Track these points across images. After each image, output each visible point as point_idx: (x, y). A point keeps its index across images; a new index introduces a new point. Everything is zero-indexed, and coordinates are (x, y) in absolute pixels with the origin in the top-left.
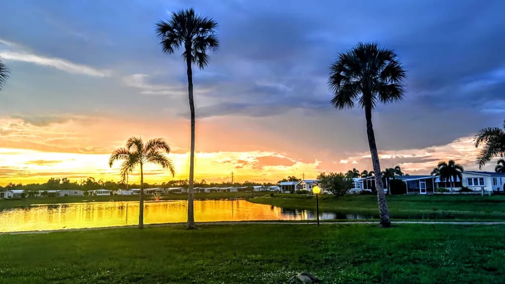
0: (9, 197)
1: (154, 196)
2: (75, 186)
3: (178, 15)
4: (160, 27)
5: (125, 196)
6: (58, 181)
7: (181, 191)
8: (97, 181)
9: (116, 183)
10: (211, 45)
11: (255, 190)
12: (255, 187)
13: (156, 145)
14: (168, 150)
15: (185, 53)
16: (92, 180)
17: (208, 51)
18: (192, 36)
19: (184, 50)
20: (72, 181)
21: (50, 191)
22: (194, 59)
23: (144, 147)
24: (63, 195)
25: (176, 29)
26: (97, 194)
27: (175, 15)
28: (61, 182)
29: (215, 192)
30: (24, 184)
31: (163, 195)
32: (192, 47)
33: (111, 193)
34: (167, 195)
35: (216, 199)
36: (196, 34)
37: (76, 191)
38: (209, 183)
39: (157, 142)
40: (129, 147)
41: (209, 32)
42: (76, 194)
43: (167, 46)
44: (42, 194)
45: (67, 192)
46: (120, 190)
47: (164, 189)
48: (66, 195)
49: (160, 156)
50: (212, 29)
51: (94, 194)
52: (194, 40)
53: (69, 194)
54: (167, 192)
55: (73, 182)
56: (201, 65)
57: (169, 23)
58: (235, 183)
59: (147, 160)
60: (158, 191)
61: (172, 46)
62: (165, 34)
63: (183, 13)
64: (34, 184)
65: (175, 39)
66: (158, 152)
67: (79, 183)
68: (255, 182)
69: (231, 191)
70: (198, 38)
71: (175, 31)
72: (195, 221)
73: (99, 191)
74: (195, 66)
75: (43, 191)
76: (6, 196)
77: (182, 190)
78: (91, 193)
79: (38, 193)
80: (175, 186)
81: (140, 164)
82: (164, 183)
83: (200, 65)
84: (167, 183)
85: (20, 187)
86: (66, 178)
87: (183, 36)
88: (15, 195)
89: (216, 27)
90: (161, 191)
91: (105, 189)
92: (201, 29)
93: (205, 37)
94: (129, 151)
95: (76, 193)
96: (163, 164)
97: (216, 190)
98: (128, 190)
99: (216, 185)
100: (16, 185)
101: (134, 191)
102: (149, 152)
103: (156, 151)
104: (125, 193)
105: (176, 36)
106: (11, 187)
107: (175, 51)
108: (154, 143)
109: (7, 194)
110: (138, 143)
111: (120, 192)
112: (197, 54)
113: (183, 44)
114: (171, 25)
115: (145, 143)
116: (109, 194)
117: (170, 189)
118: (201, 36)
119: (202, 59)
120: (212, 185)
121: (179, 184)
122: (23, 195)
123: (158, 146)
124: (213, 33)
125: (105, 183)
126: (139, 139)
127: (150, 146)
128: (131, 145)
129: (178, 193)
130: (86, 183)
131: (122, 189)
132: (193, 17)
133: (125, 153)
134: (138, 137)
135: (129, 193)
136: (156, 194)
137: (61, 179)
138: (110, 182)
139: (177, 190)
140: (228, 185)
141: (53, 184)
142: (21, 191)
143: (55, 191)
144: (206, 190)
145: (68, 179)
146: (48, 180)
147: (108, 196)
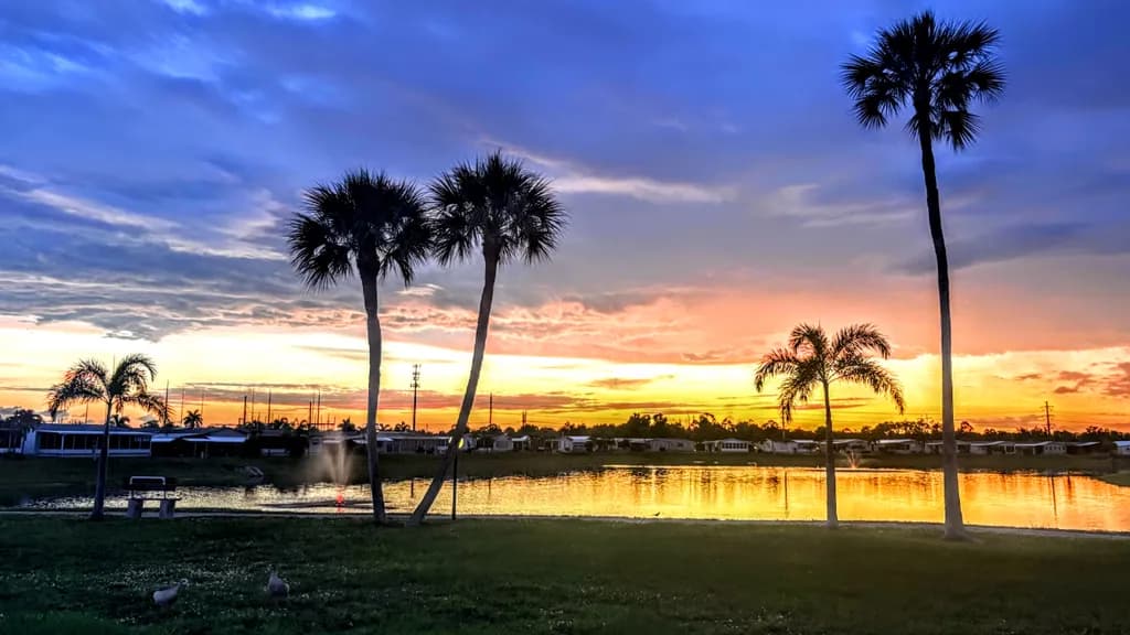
0: (567, 449)
1: (845, 458)
2: (676, 432)
3: (892, 34)
4: (851, 71)
5: (779, 454)
6: (646, 421)
7: (908, 447)
8: (719, 420)
9: (760, 426)
10: (984, 87)
11: (1119, 452)
12: (1119, 443)
13: (855, 341)
14: (884, 349)
15: (915, 118)
16: (710, 419)
17: (975, 104)
18: (931, 77)
19: (913, 112)
20: (671, 419)
21: (634, 440)
22: (937, 130)
23: (829, 346)
24: (658, 449)
25: (890, 68)
26: (723, 450)
27: (886, 34)
28: (652, 422)
29: (999, 453)
30: (589, 425)
31: (865, 455)
32: (932, 103)
33: (751, 447)
34: (874, 457)
35: (1006, 470)
36: (941, 70)
37: (680, 441)
38: (981, 431)
39: (859, 333)
40: (796, 346)
41: (976, 58)
42: (680, 448)
43: (870, 110)
44: (620, 444)
45: (663, 443)
46: (769, 441)
47: (869, 444)
48: (662, 449)
49: (866, 365)
50: (986, 49)
51: (716, 449)
52: (936, 85)
53: (667, 447)
54: (876, 449)
55: (674, 423)
56: (957, 142)
57: (870, 59)
58: (1057, 433)
59: (837, 376)
60: (854, 447)
61: (881, 108)
62: (864, 84)
63: (905, 27)
64: (605, 425)
65: (888, 93)
66: (861, 355)
67: (685, 425)
68: (1119, 430)
69: (1046, 451)
70: (948, 78)
71: (886, 74)
72: (965, 522)
73: (725, 442)
74: (942, 147)
75: (621, 440)
76: (562, 449)
77: (913, 445)
78: (710, 446)
79: (613, 443)
80: (892, 436)
81: (821, 384)
82: (866, 428)
83: (955, 144)
84: (873, 427)
85: (581, 430)
86: (661, 415)
87: (908, 80)
88: (576, 444)
89: (994, 43)
90: (860, 447)
91: (737, 438)
92: (953, 55)
93: (965, 71)
94: (797, 357)
95: (681, 445)
96: (875, 383)
97: (1001, 449)
98: (786, 442)
99: (1003, 436)
100: (576, 426)
101: (800, 444)
102: (840, 356)
103: (857, 353)
104: (778, 447)
105: (890, 85)
106: (569, 431)
107: (889, 119)
108: (852, 335)
109: (564, 444)
110: (814, 337)
111: (769, 446)
112: (946, 116)
113: (909, 99)
114: (877, 61)
115: (831, 336)
116: (746, 450)
117: (882, 442)
118: (954, 71)
119: (959, 127)
120: (990, 436)
121: (902, 431)
122: (589, 445)
123: (861, 342)
124: (985, 56)
125: (737, 427)
126: (816, 328)
127: (843, 342)
128: (799, 342)
129: (901, 451)
130: (697, 426)
131: (774, 440)
132: (932, 30)
133: (789, 360)
134: (814, 325)
135: (789, 448)
136: (849, 452)
137: (652, 416)
138: (746, 423)
139: (898, 446)
140: (1038, 435)
141: (637, 425)
142: (584, 439)
143: (641, 440)
144: (975, 447)
145: (664, 416)
146: (628, 419)
147: (745, 454)
